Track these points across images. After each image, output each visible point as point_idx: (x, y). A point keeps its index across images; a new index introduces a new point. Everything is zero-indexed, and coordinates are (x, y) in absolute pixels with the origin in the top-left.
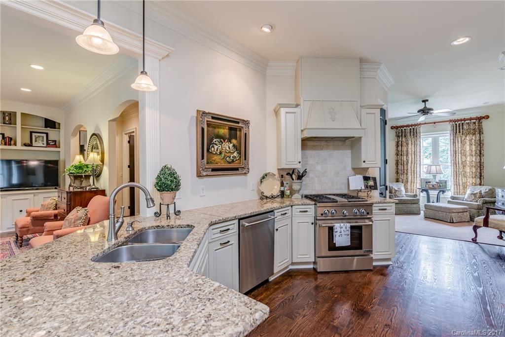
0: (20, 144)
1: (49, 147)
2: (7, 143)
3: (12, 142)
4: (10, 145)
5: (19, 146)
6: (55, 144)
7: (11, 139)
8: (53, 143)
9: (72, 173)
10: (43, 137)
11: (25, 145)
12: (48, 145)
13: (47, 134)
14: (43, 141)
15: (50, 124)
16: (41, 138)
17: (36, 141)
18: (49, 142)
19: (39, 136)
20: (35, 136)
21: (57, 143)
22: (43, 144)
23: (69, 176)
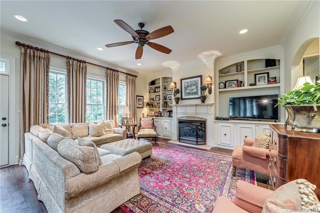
0: (247, 85)
1: (270, 84)
2: (239, 86)
3: (242, 85)
4: (241, 86)
5: (246, 87)
6: (275, 80)
7: (241, 82)
8: (273, 80)
9: (289, 103)
10: (265, 77)
11: (251, 85)
12: (269, 82)
13: (268, 73)
14: (265, 80)
15: (271, 63)
16: (263, 78)
17: (259, 81)
18: (270, 79)
19: (261, 77)
20: (258, 77)
21: (277, 80)
22: (265, 82)
23: (286, 108)
